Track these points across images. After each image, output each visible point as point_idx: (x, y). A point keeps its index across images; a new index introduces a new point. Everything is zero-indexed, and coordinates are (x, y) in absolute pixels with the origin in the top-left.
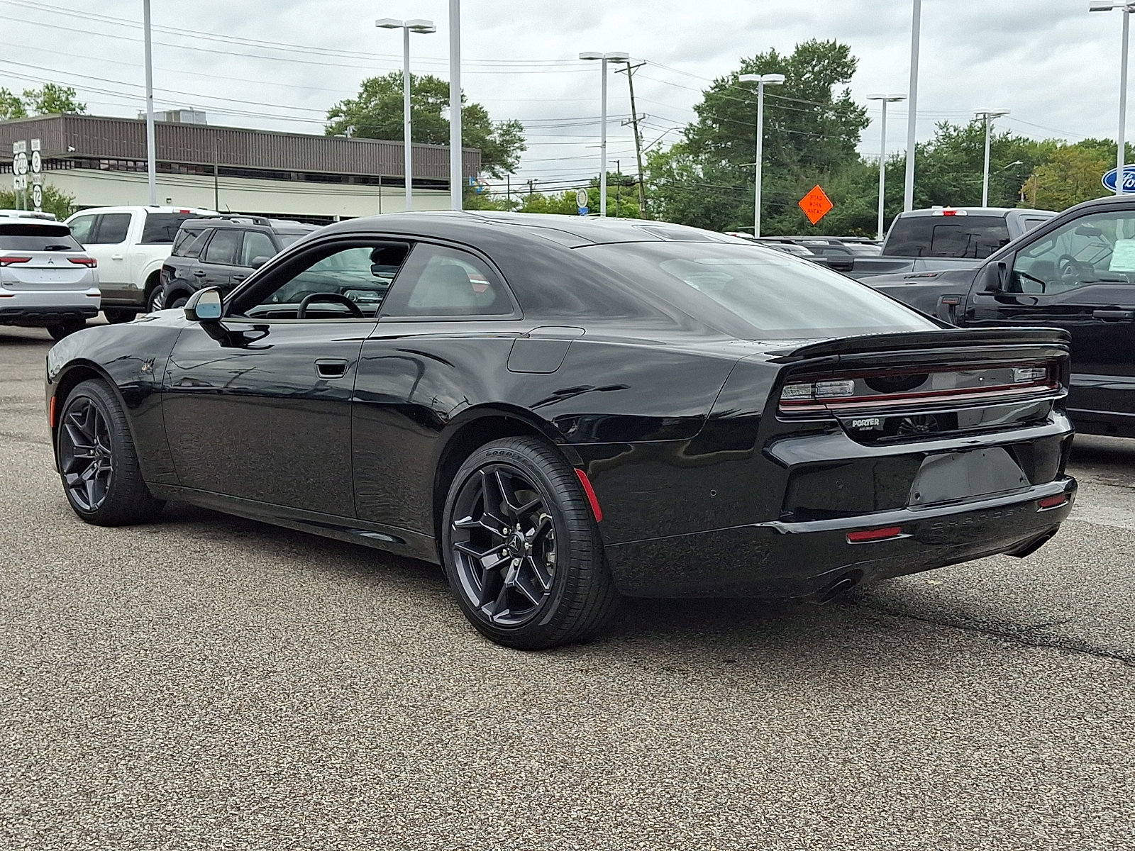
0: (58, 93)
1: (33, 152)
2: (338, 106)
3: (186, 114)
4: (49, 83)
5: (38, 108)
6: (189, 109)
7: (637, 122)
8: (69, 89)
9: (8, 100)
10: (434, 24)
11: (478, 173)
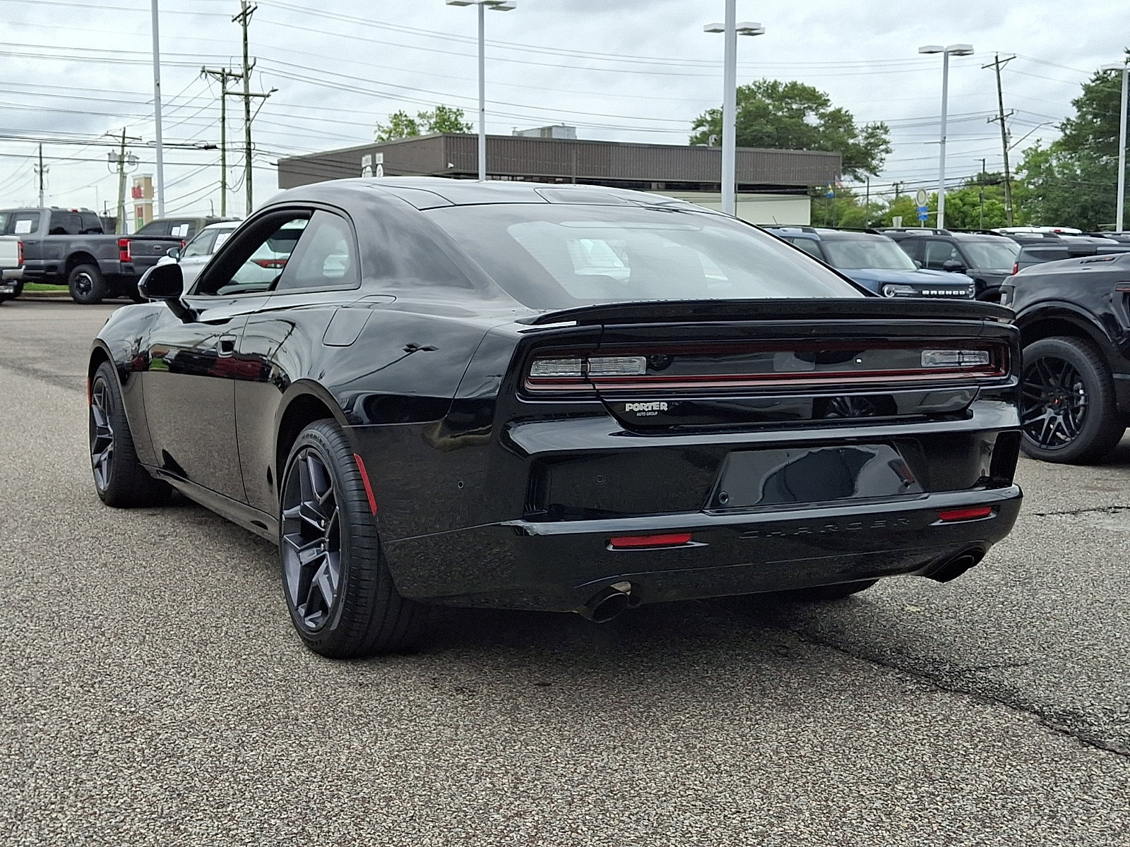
0: (448, 114)
1: (377, 165)
2: (703, 115)
3: (560, 130)
4: (441, 106)
5: (430, 128)
6: (561, 125)
7: (1005, 118)
8: (458, 110)
9: (405, 122)
10: (762, 26)
11: (836, 177)
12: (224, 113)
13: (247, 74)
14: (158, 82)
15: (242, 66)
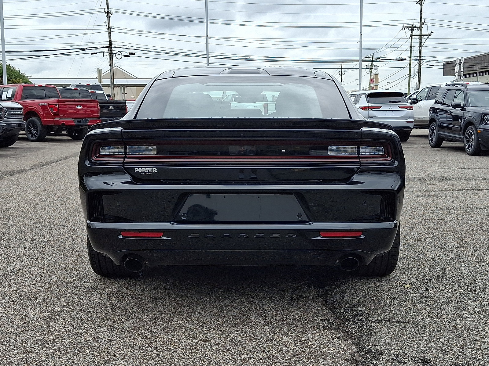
12: (411, 44)
13: (421, 26)
14: (361, 33)
15: (419, 23)
